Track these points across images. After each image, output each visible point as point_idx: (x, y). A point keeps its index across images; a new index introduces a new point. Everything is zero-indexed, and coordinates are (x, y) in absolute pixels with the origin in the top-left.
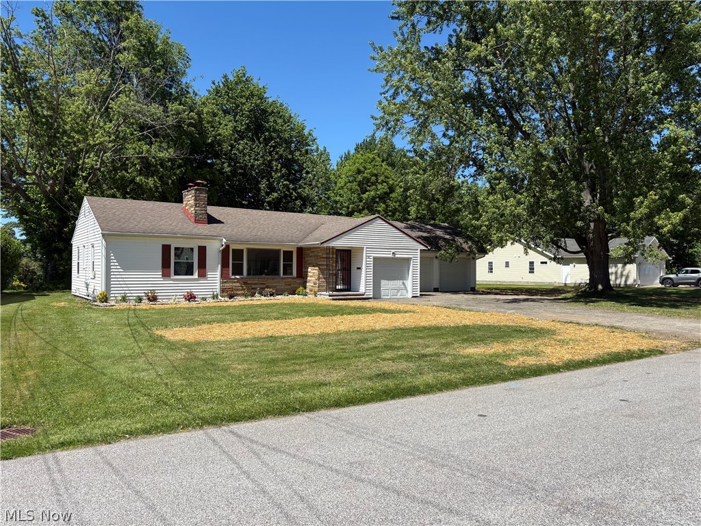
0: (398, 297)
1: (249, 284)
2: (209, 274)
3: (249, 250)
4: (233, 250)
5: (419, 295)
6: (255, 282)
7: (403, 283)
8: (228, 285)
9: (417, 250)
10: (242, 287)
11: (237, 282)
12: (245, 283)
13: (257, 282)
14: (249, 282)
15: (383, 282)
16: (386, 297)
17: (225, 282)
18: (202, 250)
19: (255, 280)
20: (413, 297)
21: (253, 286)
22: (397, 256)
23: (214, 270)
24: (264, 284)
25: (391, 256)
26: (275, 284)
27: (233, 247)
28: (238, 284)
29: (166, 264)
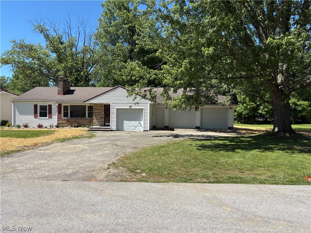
0: (136, 130)
1: (70, 121)
2: (53, 117)
3: (71, 106)
4: (64, 106)
5: (148, 130)
6: (72, 120)
7: (139, 123)
8: (60, 122)
9: (148, 104)
10: (67, 123)
11: (64, 120)
12: (68, 121)
13: (73, 120)
14: (70, 120)
15: (125, 122)
16: (128, 130)
17: (59, 120)
18: (50, 106)
19: (73, 119)
20: (144, 131)
21: (72, 122)
22: (132, 107)
23: (55, 115)
24: (77, 121)
25: (129, 107)
26: (83, 122)
27: (63, 105)
28: (65, 121)
29: (36, 112)
